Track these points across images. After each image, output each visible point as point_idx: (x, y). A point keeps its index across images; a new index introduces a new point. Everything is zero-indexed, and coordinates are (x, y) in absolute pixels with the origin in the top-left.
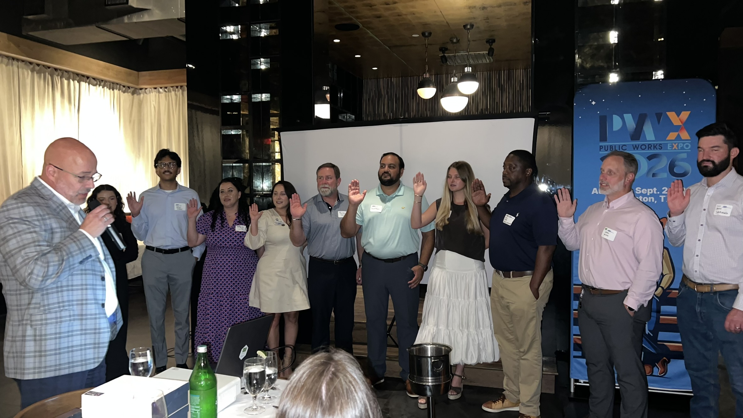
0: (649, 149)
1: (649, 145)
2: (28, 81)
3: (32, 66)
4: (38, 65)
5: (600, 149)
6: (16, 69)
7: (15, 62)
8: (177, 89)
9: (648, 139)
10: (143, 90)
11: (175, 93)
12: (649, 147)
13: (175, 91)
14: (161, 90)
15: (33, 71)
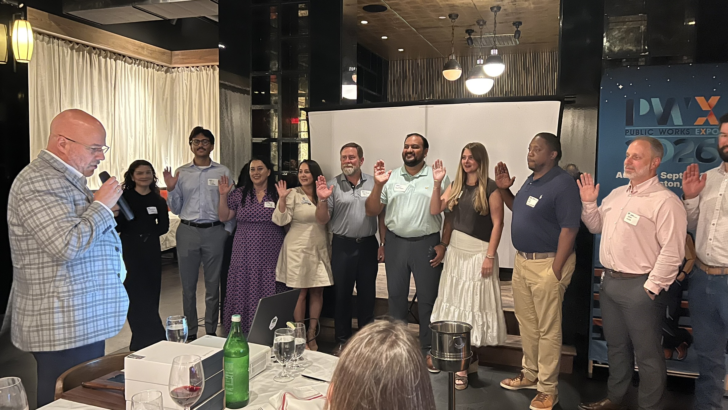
0: (677, 134)
1: (676, 129)
2: (68, 59)
3: (72, 45)
4: (78, 44)
5: (626, 133)
6: (56, 47)
7: (56, 41)
8: (208, 69)
9: (675, 124)
10: (176, 69)
11: (206, 72)
12: (677, 131)
13: (207, 70)
14: (192, 69)
15: (72, 49)
